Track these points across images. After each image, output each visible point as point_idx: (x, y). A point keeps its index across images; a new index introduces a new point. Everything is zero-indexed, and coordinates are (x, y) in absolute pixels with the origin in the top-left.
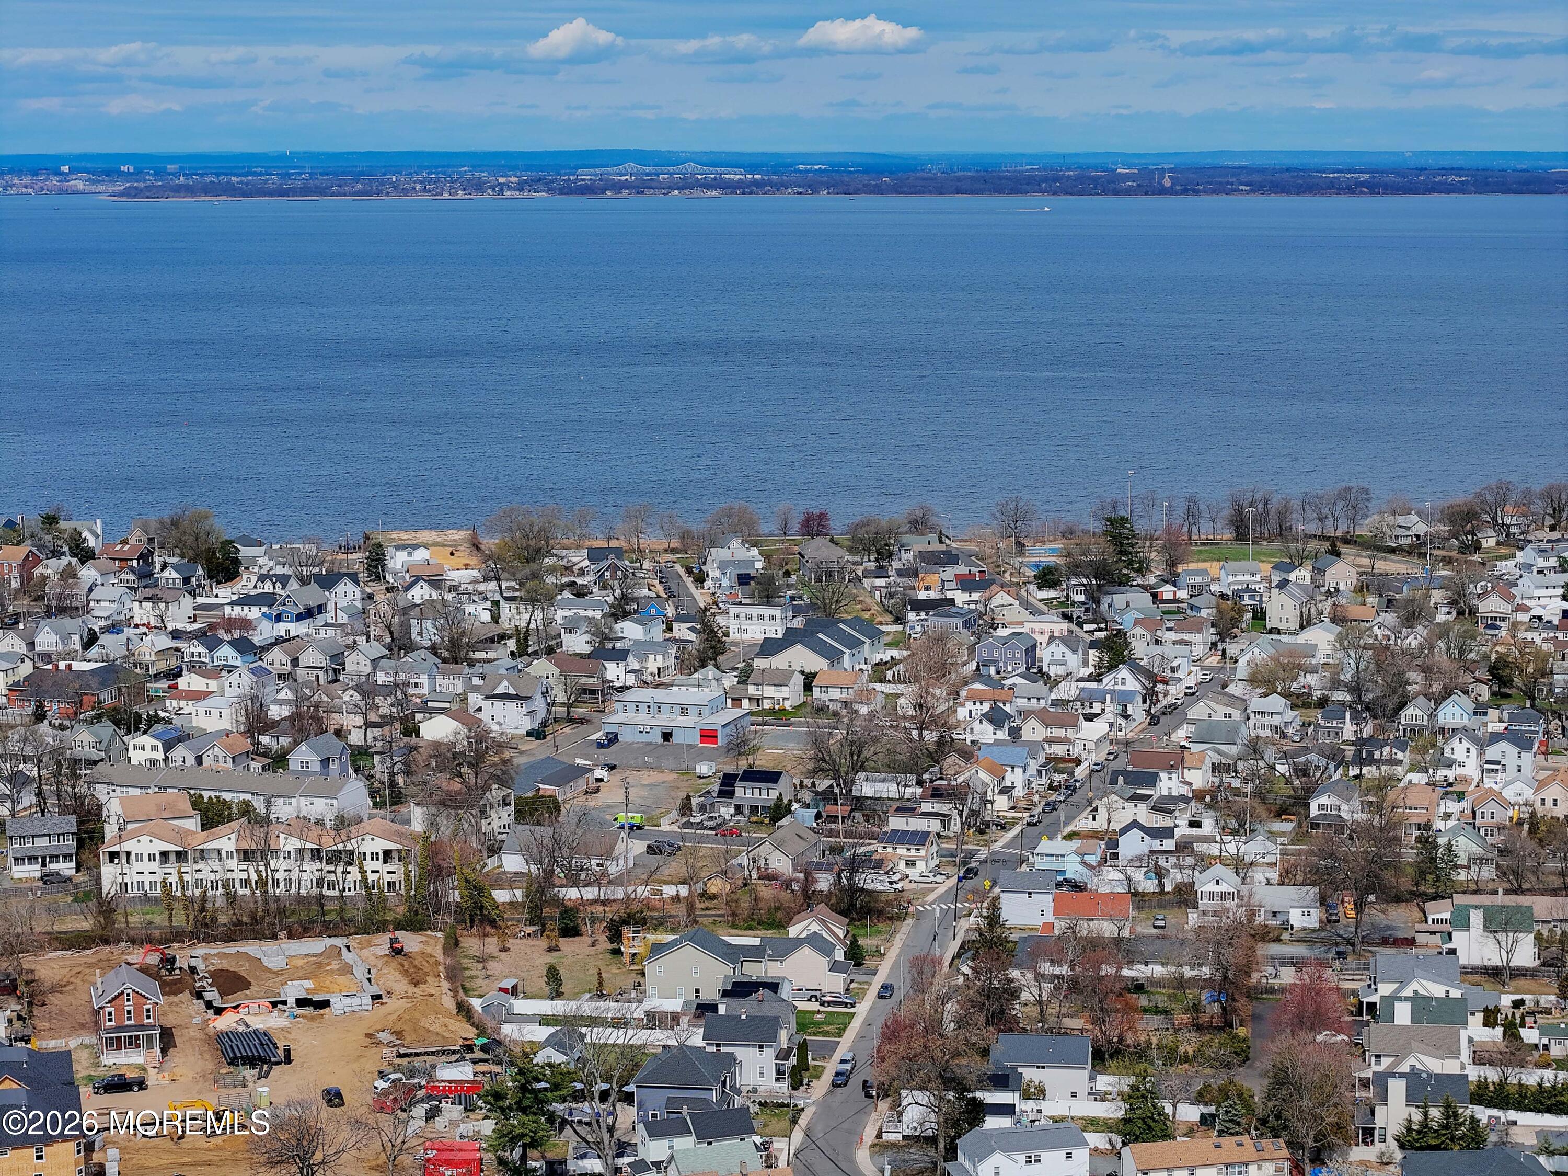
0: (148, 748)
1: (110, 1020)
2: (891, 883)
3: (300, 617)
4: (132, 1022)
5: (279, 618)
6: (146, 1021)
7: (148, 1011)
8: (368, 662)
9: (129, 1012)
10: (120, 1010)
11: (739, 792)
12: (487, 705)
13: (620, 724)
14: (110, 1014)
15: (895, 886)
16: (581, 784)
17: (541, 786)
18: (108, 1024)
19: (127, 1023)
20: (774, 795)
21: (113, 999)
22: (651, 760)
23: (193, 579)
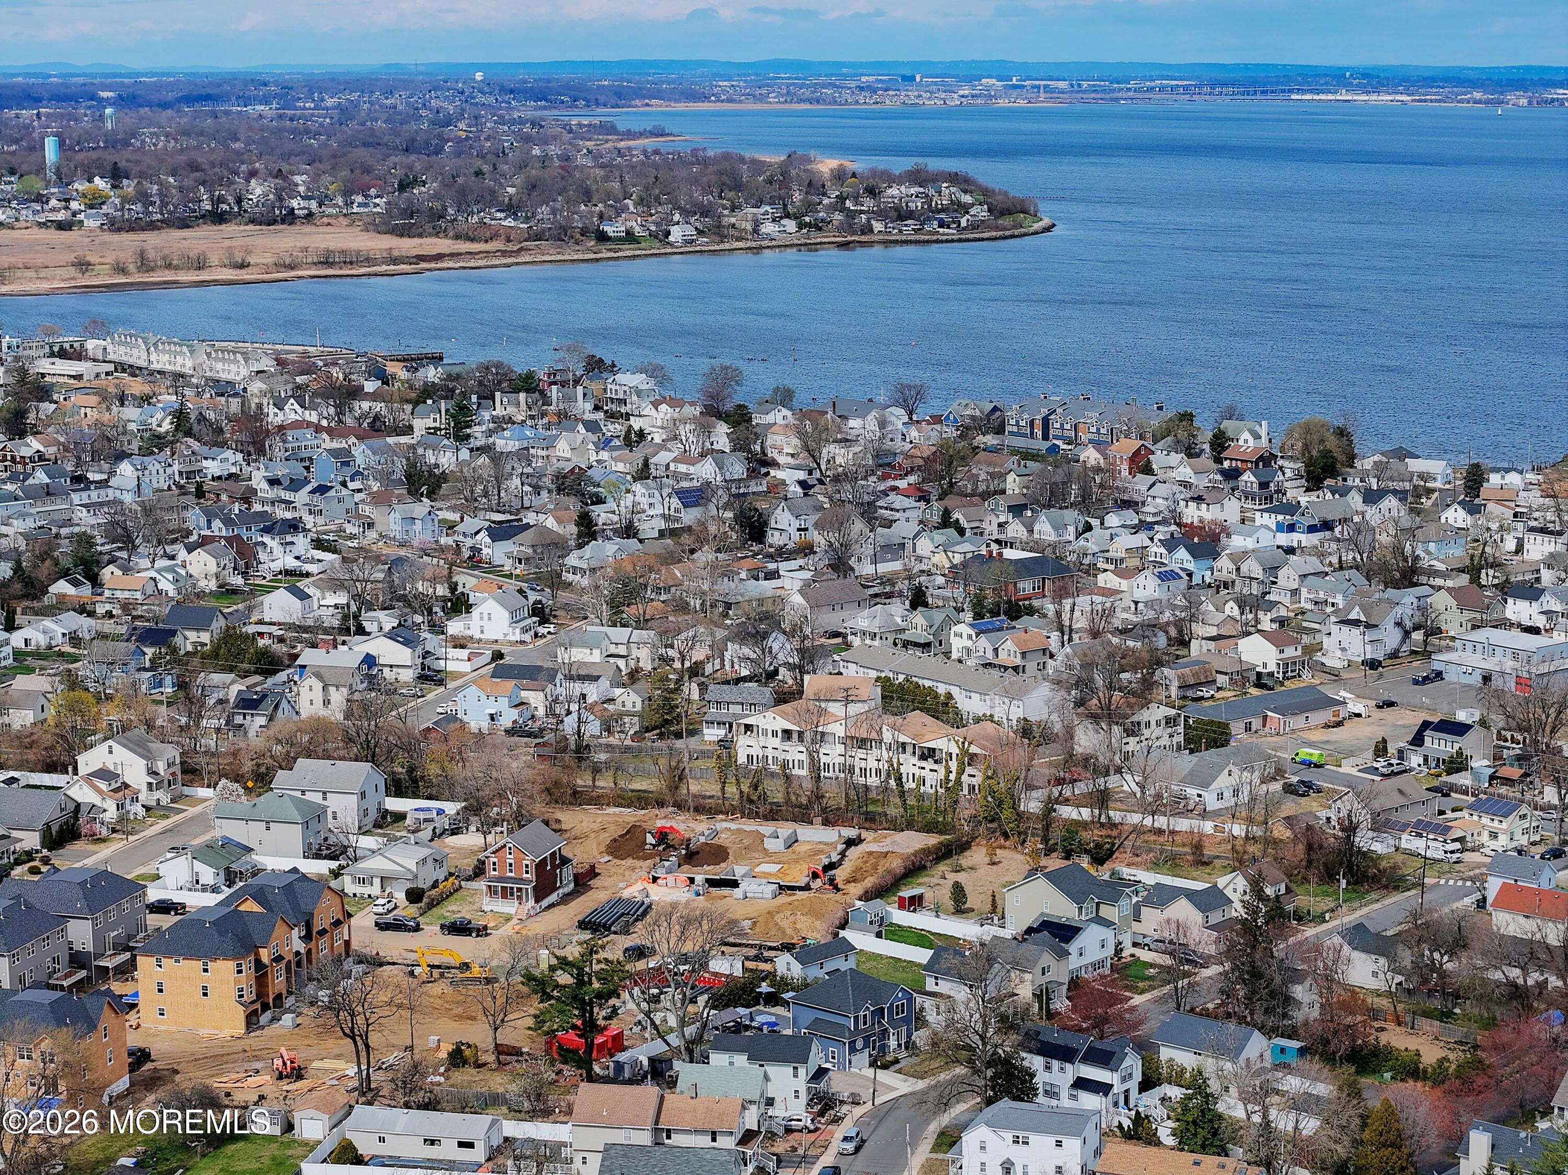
0: (965, 636)
1: (494, 870)
2: (1446, 852)
3: (1312, 529)
4: (512, 875)
5: (1291, 528)
6: (525, 876)
7: (527, 866)
8: (1297, 577)
9: (511, 865)
10: (503, 861)
12: (1335, 629)
13: (1448, 663)
14: (494, 864)
15: (1449, 855)
16: (1327, 715)
17: (1269, 713)
18: (493, 873)
19: (509, 874)
21: (497, 851)
22: (1428, 701)
23: (1272, 485)
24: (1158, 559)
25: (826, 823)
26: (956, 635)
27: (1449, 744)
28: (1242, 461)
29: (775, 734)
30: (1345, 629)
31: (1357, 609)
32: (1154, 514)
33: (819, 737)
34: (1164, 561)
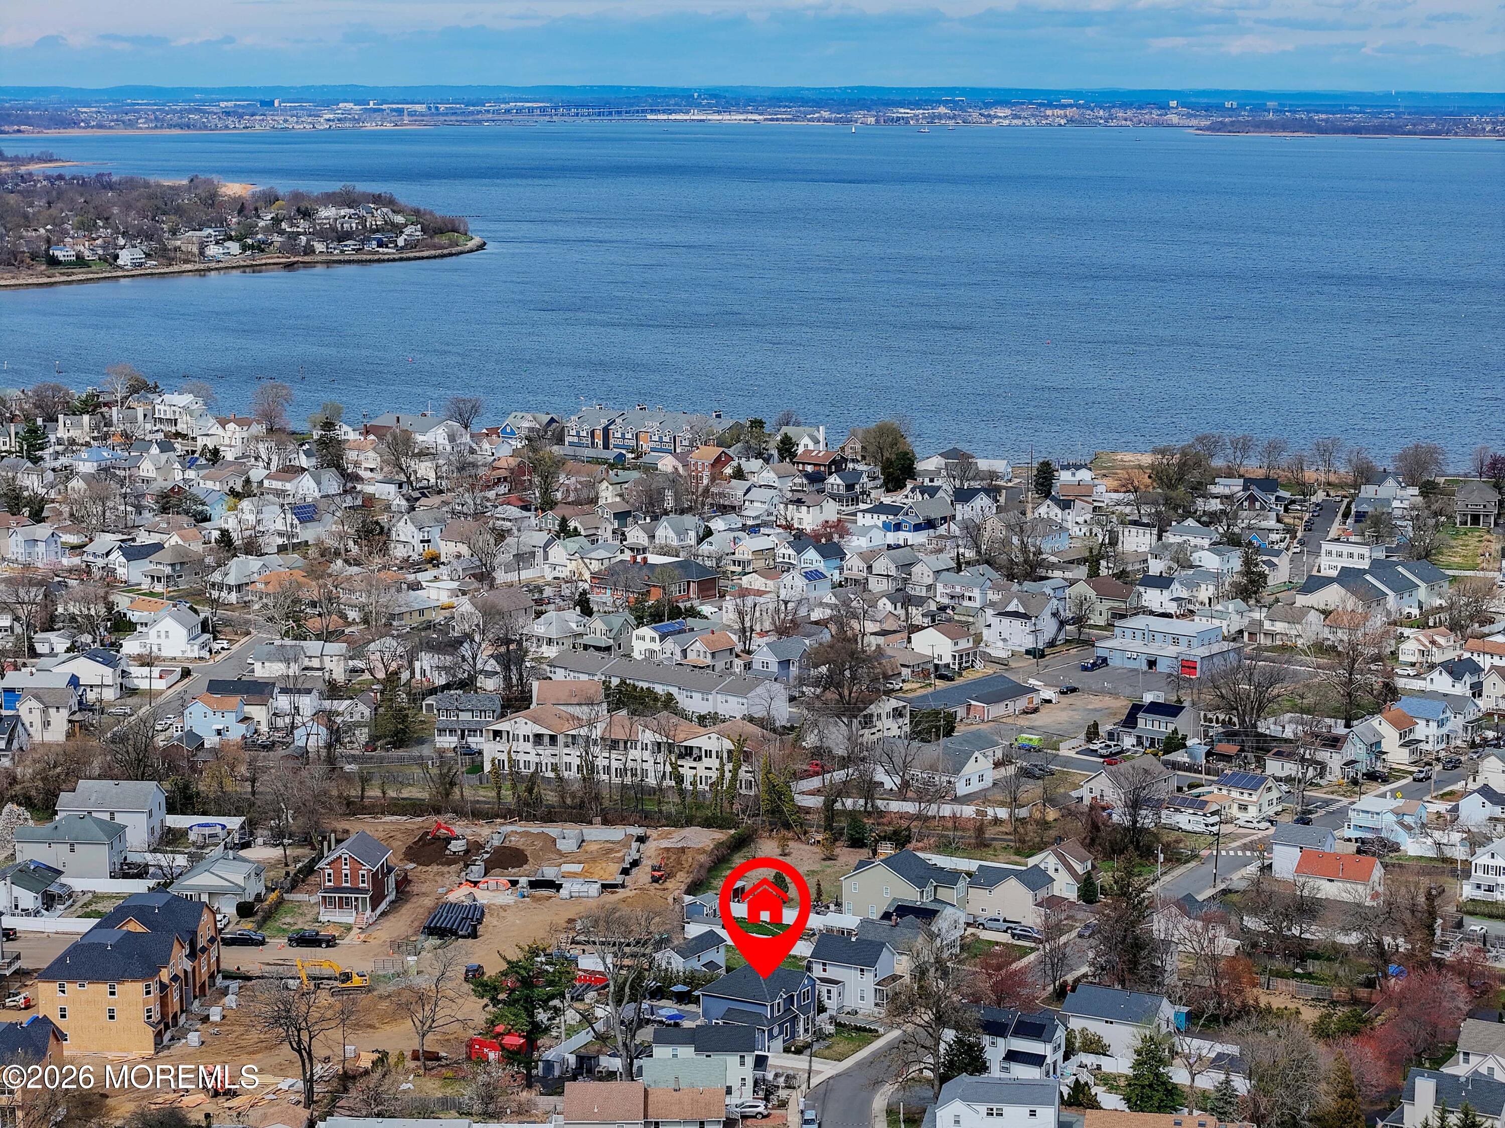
0: (648, 639)
1: (330, 881)
2: (1206, 825)
3: (917, 528)
4: (349, 885)
5: (898, 527)
6: (361, 885)
7: (363, 876)
8: (931, 574)
9: (346, 875)
10: (338, 872)
11: (1141, 723)
12: (995, 621)
13: (1111, 649)
14: (329, 875)
15: (1210, 828)
16: (1022, 703)
17: (973, 702)
18: (328, 884)
19: (344, 885)
20: (1171, 727)
21: (332, 862)
22: (1110, 686)
23: (857, 486)
24: (786, 560)
25: (606, 822)
26: (638, 638)
27: (1163, 725)
28: (815, 465)
29: (526, 738)
30: (1006, 621)
31: (1015, 601)
32: (754, 518)
33: (570, 740)
34: (792, 561)
